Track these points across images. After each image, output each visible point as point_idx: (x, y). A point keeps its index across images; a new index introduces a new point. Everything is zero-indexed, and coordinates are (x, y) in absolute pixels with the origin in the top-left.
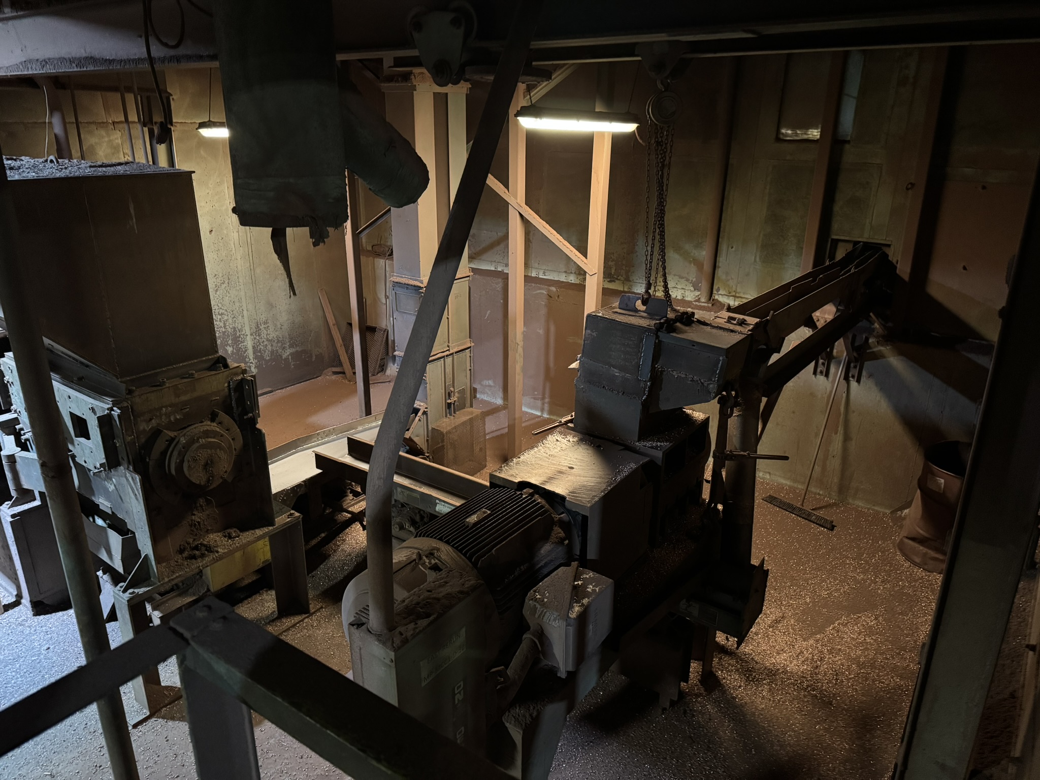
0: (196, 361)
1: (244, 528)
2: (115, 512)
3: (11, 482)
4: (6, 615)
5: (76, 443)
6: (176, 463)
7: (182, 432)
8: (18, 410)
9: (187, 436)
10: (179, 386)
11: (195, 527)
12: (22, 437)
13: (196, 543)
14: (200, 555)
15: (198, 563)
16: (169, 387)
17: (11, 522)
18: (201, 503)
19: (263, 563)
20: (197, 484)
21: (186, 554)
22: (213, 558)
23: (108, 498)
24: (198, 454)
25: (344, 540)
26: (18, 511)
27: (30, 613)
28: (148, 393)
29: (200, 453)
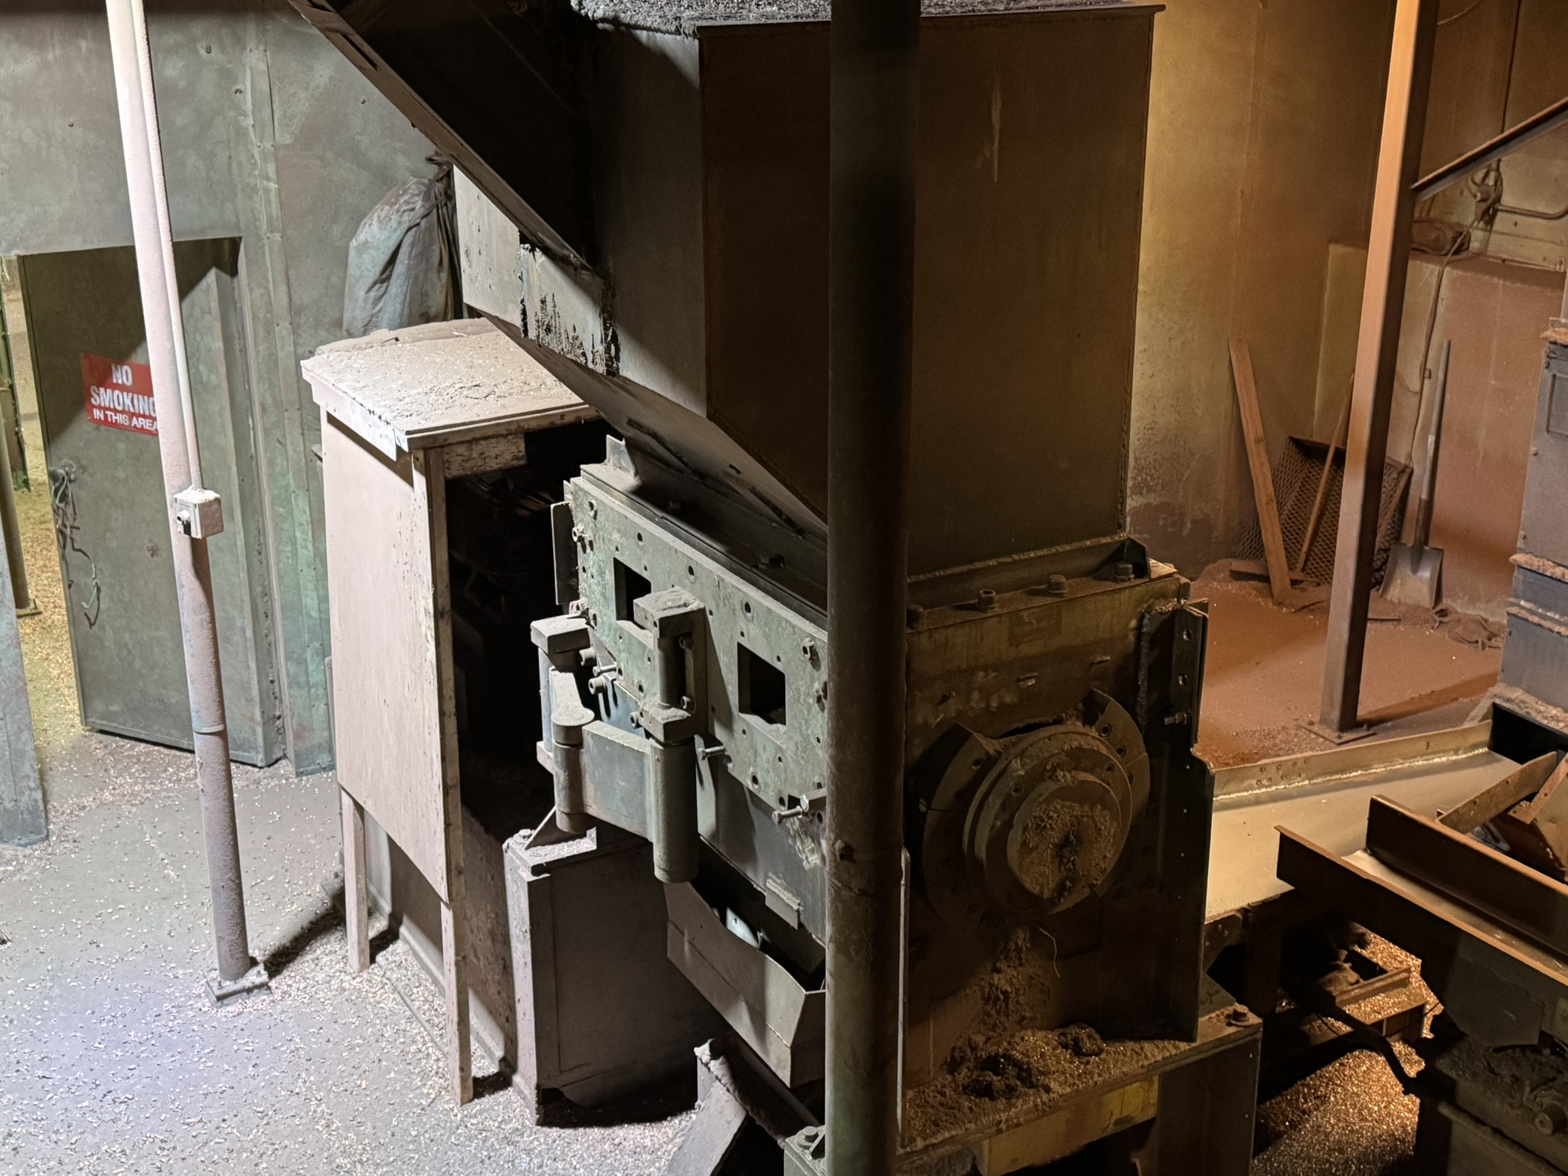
0: (1068, 548)
1: (1114, 1031)
2: (805, 924)
3: (563, 793)
4: (478, 1107)
5: (738, 727)
6: (992, 827)
7: (1014, 745)
8: (591, 612)
9: (1031, 757)
10: (1025, 614)
11: (995, 1005)
12: (592, 681)
13: (993, 1049)
14: (1004, 1088)
15: (998, 1111)
16: (999, 616)
17: (530, 884)
18: (1020, 943)
19: (1118, 1122)
20: (1033, 894)
21: (963, 1075)
22: (1036, 1105)
23: (794, 887)
24: (1051, 814)
25: (1323, 1099)
26: (549, 859)
27: (530, 1115)
28: (950, 626)
29: (1056, 811)
